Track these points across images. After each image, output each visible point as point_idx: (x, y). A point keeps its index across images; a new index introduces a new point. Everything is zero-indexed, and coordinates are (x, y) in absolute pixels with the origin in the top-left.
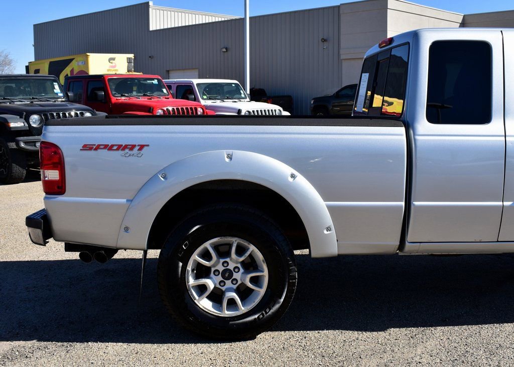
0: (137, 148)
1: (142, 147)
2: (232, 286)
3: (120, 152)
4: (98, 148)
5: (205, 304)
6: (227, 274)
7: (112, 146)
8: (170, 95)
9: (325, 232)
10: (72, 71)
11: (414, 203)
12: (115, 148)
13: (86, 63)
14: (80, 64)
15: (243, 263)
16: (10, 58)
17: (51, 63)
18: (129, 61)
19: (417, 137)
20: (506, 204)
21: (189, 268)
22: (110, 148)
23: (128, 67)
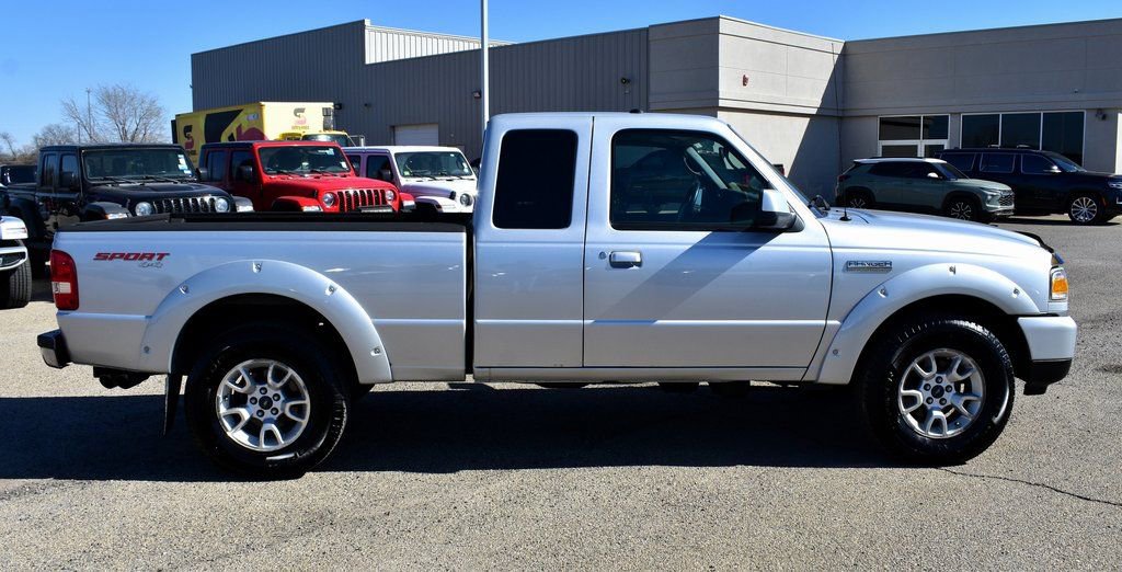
0: (157, 257)
1: (161, 256)
2: (272, 416)
3: (138, 262)
4: (113, 256)
5: (240, 436)
6: (266, 403)
7: (129, 255)
8: (352, 172)
9: (373, 354)
10: (239, 129)
11: (478, 321)
12: (132, 257)
13: (259, 117)
14: (251, 117)
15: (283, 389)
16: (159, 105)
17: (208, 116)
18: (326, 112)
19: (479, 245)
20: (587, 322)
21: (220, 395)
22: (126, 257)
23: (325, 122)
